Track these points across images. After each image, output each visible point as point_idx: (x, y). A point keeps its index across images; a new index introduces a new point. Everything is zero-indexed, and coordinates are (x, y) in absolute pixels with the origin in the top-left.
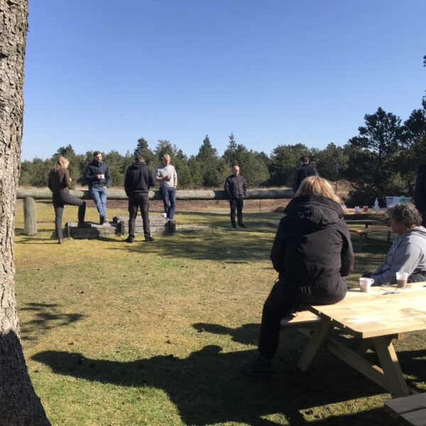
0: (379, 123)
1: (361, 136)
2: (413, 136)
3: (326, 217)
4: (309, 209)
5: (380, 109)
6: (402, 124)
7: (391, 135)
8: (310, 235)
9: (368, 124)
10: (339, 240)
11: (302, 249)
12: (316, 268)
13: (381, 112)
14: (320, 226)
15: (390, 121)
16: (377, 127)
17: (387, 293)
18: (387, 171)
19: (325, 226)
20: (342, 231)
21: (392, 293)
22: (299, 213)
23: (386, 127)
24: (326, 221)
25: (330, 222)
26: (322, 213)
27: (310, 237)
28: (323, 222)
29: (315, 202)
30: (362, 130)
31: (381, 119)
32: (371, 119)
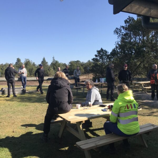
0: (101, 53)
1: (96, 58)
2: (113, 57)
3: (62, 84)
4: (57, 82)
5: (102, 48)
6: (109, 54)
7: (105, 57)
8: (57, 90)
9: (98, 54)
10: (67, 91)
11: (54, 95)
12: (59, 101)
13: (102, 49)
14: (60, 87)
15: (105, 53)
16: (101, 55)
17: (84, 109)
18: (105, 70)
19: (62, 87)
20: (68, 89)
21: (86, 109)
22: (54, 83)
23: (104, 55)
24: (62, 85)
25: (63, 86)
26: (61, 83)
27: (57, 91)
28: (61, 86)
29: (59, 80)
30: (96, 56)
31: (102, 52)
32: (99, 52)
